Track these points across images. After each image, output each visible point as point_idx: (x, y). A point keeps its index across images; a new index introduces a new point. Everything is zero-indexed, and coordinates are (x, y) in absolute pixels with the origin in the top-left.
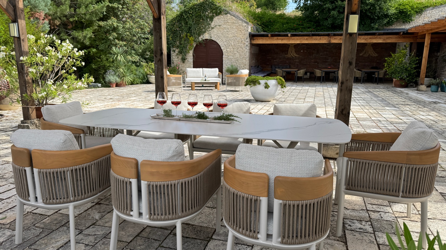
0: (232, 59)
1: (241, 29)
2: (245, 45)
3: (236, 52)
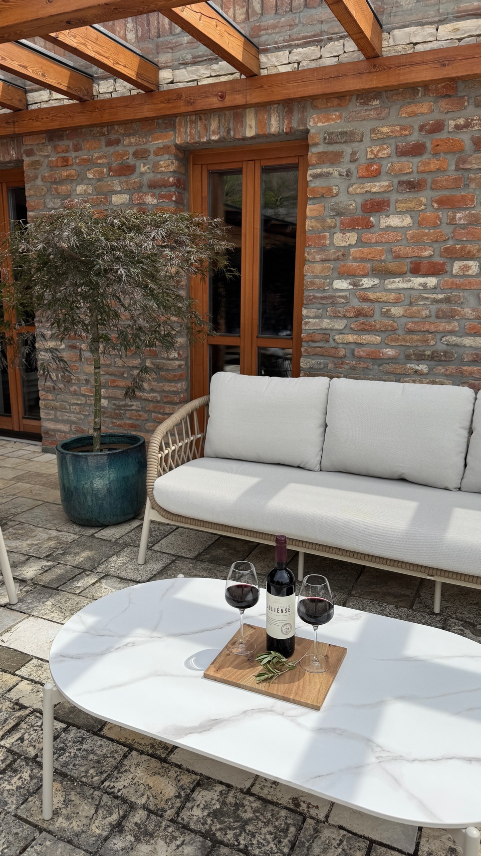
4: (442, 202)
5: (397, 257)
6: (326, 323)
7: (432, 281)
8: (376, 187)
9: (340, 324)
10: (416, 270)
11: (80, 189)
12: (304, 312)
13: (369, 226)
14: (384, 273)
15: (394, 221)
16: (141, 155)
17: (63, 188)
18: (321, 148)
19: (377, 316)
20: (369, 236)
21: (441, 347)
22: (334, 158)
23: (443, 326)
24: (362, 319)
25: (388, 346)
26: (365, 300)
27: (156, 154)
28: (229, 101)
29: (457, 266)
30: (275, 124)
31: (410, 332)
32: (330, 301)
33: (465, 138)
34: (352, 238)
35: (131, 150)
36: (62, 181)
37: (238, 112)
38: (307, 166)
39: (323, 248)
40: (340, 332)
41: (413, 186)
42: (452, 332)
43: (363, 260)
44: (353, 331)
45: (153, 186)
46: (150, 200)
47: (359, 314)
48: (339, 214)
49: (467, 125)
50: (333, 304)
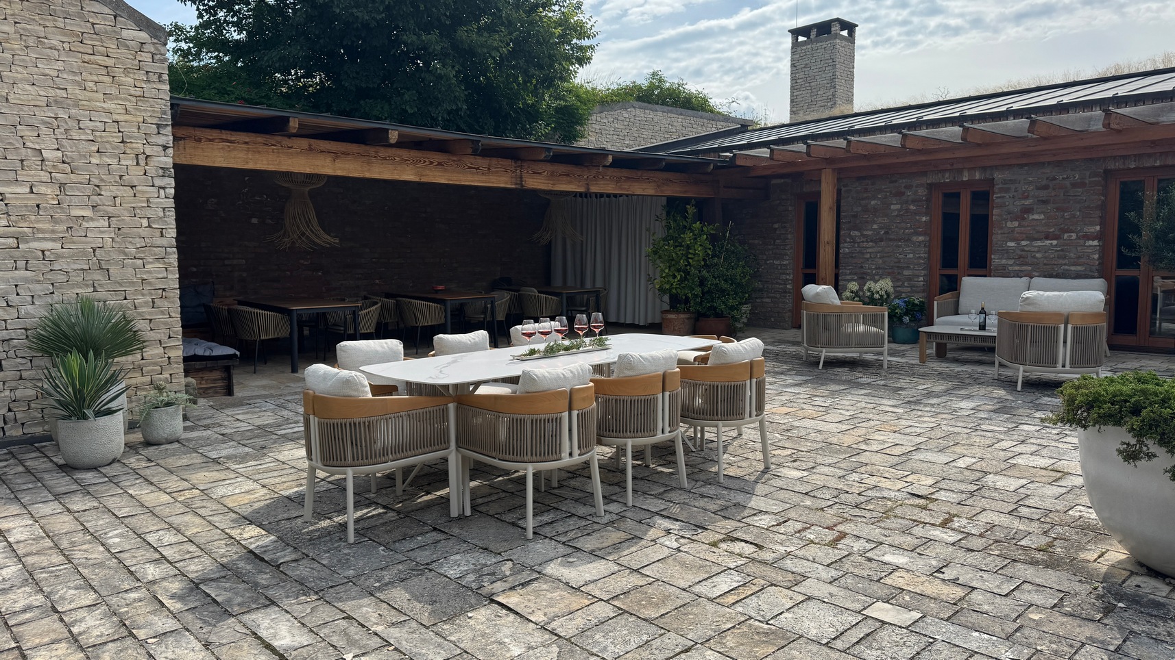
0: (59, 256)
1: (110, 62)
2: (151, 171)
3: (88, 213)
4: (1058, 209)
5: (1039, 232)
6: (1004, 262)
7: (1055, 242)
8: (1027, 202)
9: (1011, 262)
10: (1047, 238)
11: (873, 202)
12: (993, 257)
13: (1024, 219)
14: (1032, 239)
15: (1036, 217)
16: (908, 187)
17: (863, 202)
18: (1000, 186)
19: (1029, 258)
20: (1023, 223)
21: (1060, 271)
22: (1007, 190)
23: (1061, 261)
24: (1022, 259)
25: (1035, 271)
26: (1023, 250)
27: (916, 187)
28: (955, 166)
29: (1066, 236)
30: (977, 176)
31: (1045, 264)
32: (1006, 252)
33: (1067, 183)
34: (1016, 224)
35: (903, 185)
36: (863, 199)
37: (960, 171)
38: (994, 193)
39: (1002, 228)
40: (1011, 265)
41: (1044, 202)
42: (1065, 264)
43: (1021, 233)
44: (1018, 265)
45: (913, 201)
46: (912, 207)
47: (1020, 257)
48: (1009, 213)
49: (1068, 178)
50: (1007, 253)
